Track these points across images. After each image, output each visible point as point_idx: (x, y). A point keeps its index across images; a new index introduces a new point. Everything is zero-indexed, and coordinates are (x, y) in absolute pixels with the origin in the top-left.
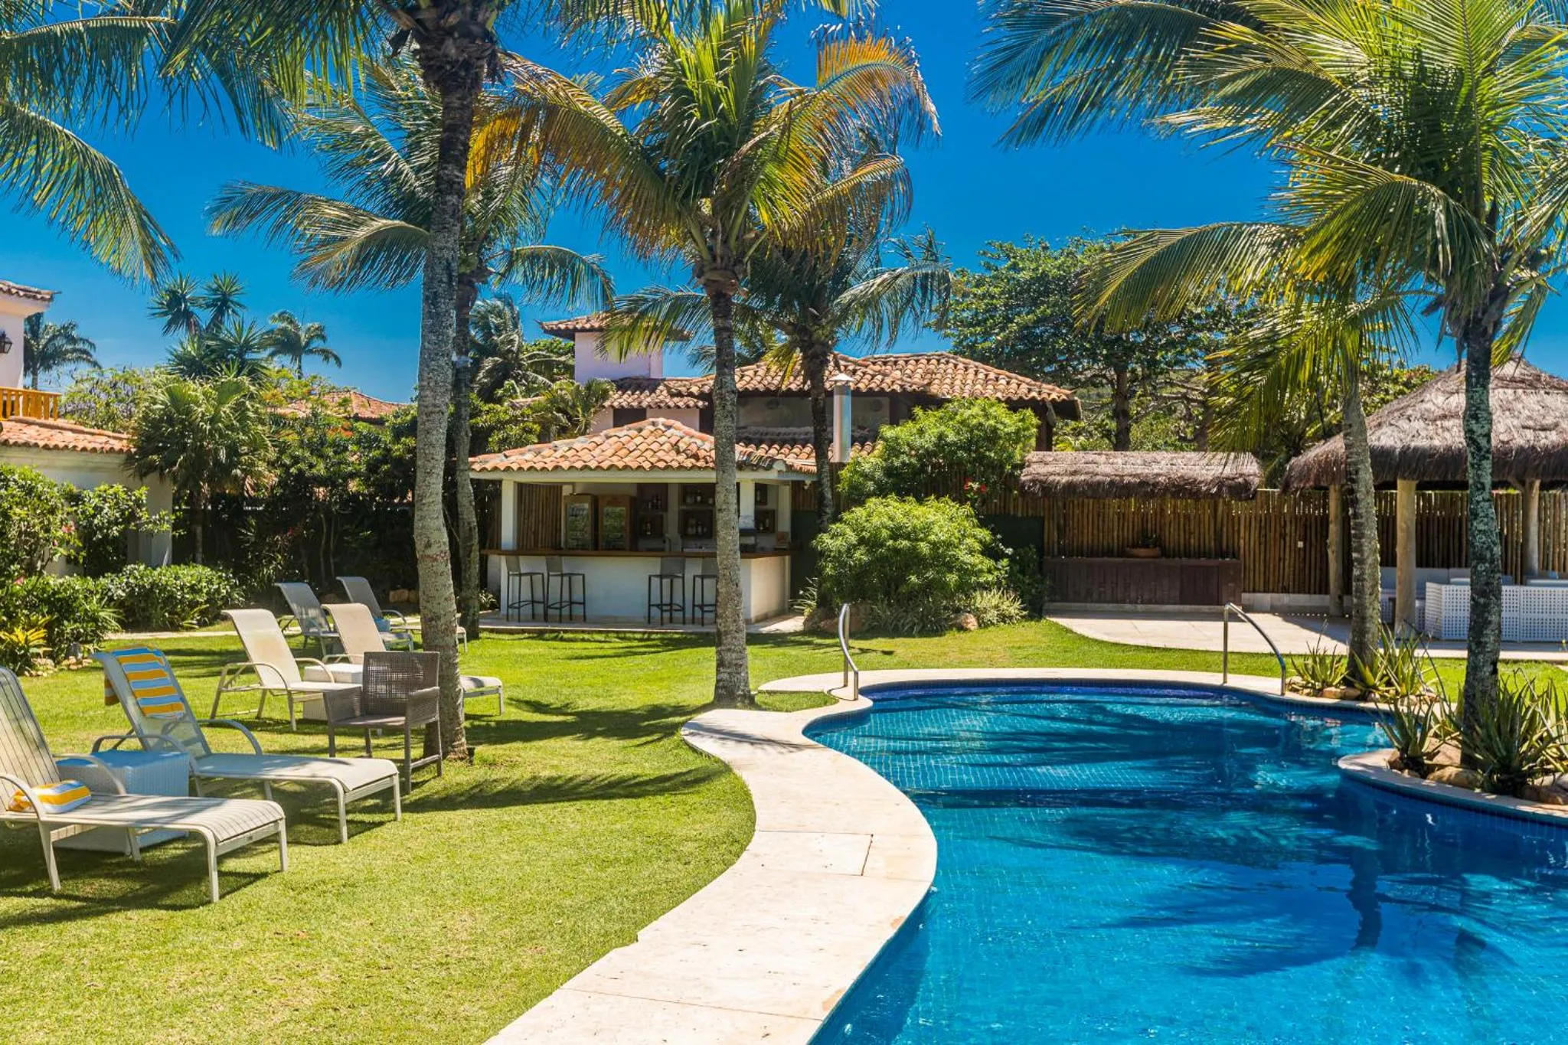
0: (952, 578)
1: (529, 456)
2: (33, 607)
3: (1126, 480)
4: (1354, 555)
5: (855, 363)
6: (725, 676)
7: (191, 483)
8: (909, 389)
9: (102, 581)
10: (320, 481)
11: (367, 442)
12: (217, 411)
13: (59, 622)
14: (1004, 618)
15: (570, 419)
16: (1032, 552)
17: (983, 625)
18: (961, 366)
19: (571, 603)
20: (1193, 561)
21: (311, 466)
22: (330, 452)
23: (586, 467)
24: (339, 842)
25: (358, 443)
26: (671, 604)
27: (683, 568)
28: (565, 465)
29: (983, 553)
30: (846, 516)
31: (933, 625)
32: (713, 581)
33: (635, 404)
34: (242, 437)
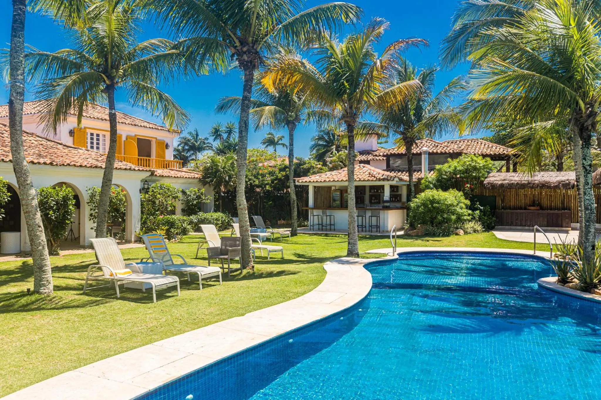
0: (454, 217)
1: (317, 177)
2: (163, 224)
3: (523, 182)
4: (579, 208)
5: (438, 143)
6: (350, 247)
7: (218, 187)
8: (455, 152)
9: (191, 217)
10: (258, 186)
11: (271, 173)
12: (225, 165)
13: (170, 228)
14: (475, 231)
15: (344, 164)
16: (488, 208)
17: (466, 233)
18: (479, 143)
19: (331, 225)
20: (552, 212)
21: (254, 181)
22: (260, 177)
23: (334, 181)
24: (199, 289)
25: (269, 174)
26: (362, 226)
27: (365, 213)
28: (327, 180)
29: (467, 208)
30: (418, 196)
31: (447, 233)
32: (376, 218)
33: (366, 159)
34: (232, 172)
